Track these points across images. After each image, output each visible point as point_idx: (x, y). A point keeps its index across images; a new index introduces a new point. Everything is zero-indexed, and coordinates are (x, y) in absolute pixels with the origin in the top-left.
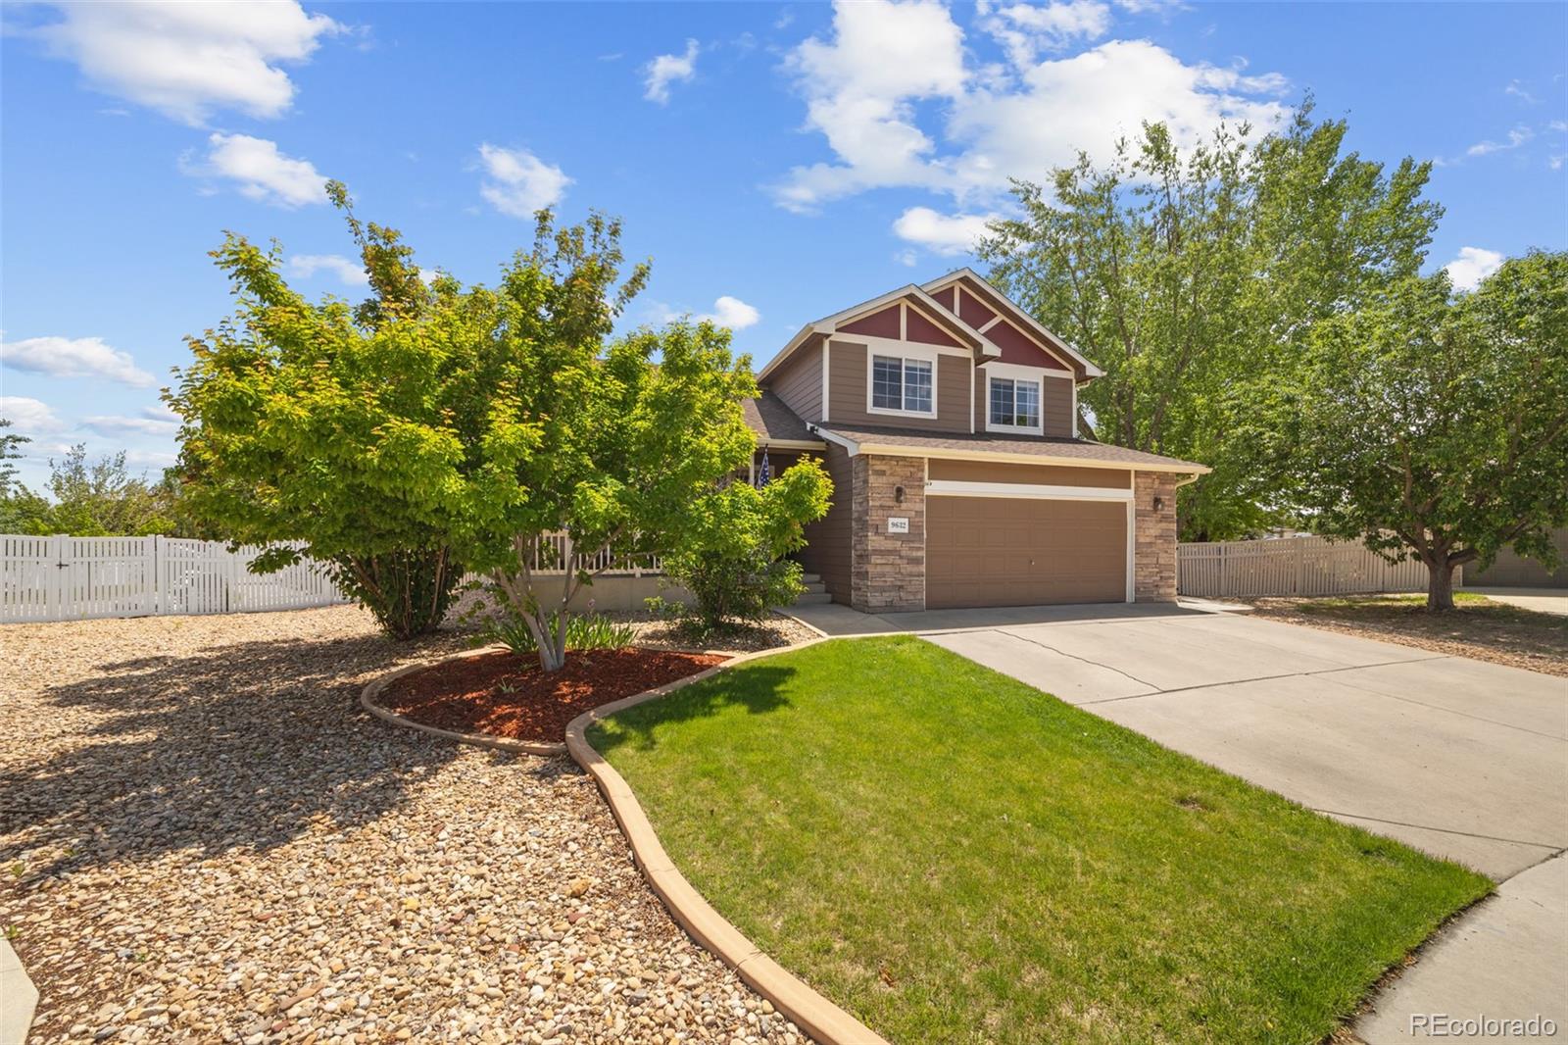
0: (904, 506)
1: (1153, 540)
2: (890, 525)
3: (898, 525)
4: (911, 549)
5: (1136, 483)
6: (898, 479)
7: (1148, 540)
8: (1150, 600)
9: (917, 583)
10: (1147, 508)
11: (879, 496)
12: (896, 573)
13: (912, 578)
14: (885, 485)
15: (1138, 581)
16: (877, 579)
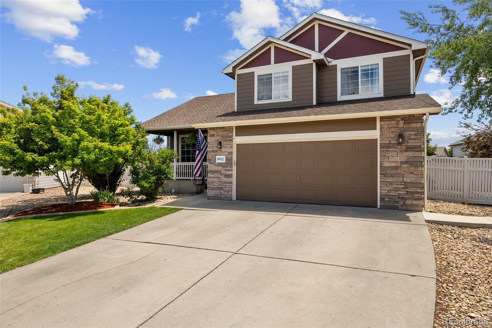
0: (223, 150)
1: (399, 164)
2: (217, 159)
3: (221, 159)
4: (226, 170)
5: (381, 125)
6: (219, 138)
7: (393, 165)
9: (229, 187)
10: (392, 142)
11: (212, 146)
12: (219, 182)
13: (226, 184)
14: (214, 141)
15: (381, 194)
16: (211, 184)
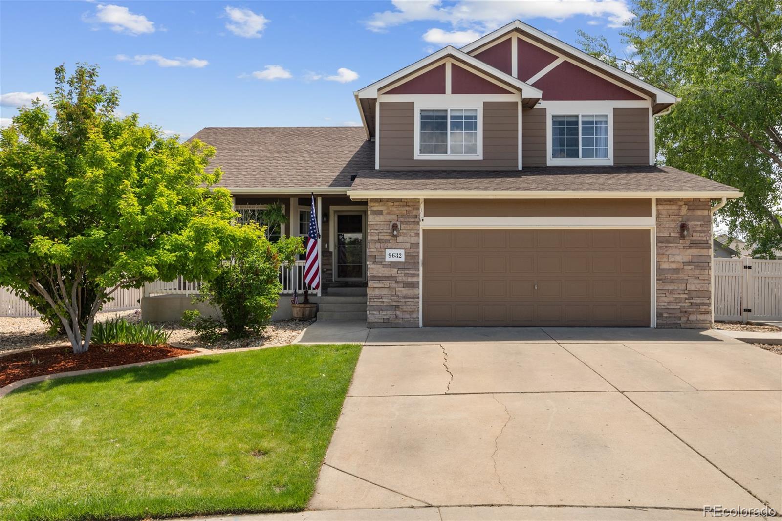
0: (400, 239)
1: (681, 266)
2: (387, 256)
3: (395, 255)
4: (406, 274)
5: (658, 210)
6: (394, 217)
7: (674, 266)
8: (677, 326)
9: (412, 304)
10: (672, 235)
11: (377, 232)
12: (392, 295)
13: (406, 300)
14: (382, 223)
15: (659, 307)
16: (375, 300)
